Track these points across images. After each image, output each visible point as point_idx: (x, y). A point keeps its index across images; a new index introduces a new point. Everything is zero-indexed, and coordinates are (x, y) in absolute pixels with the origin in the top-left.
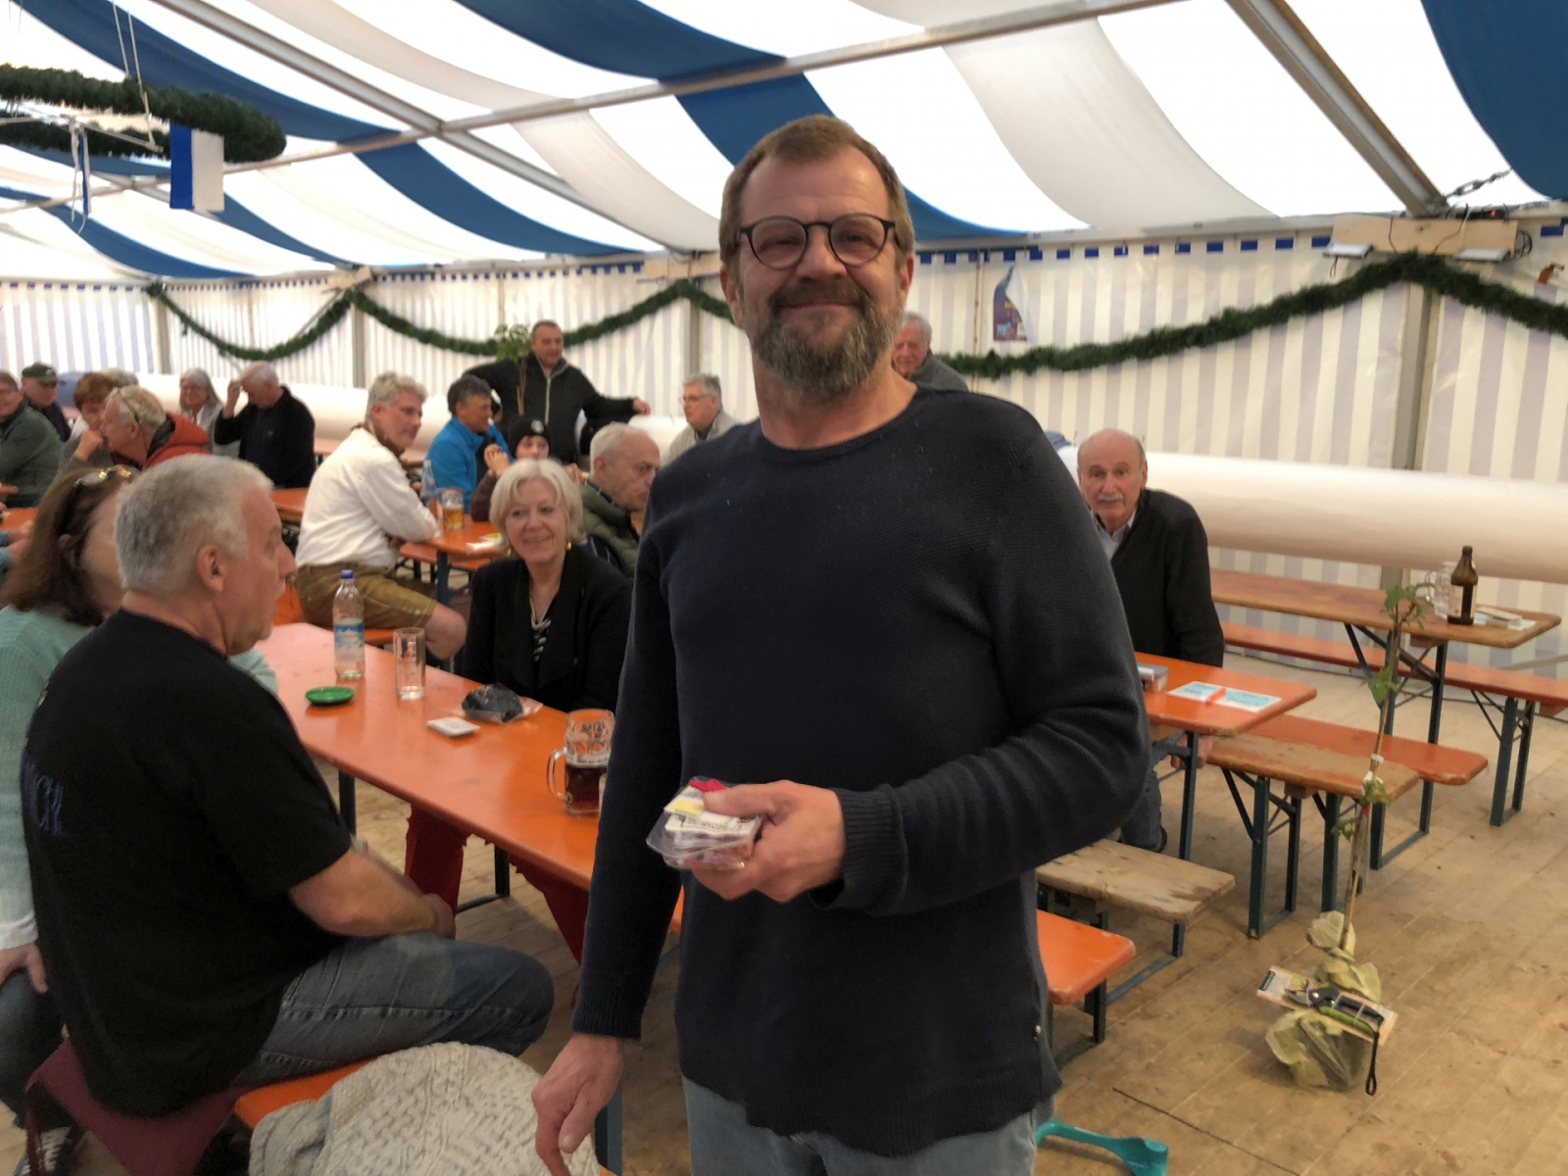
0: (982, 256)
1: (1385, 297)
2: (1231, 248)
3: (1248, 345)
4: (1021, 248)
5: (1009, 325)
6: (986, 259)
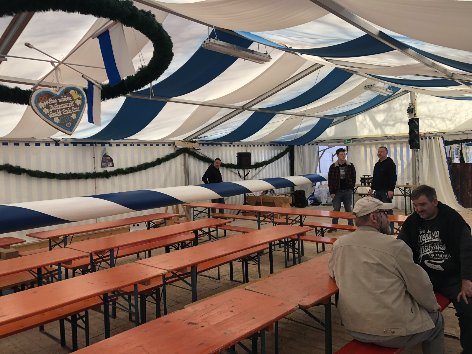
0: (95, 145)
4: (106, 143)
5: (105, 163)
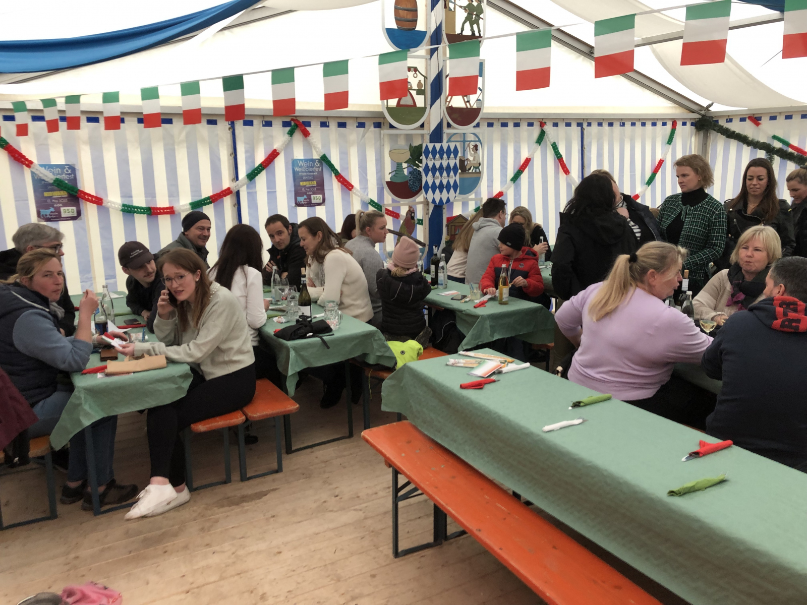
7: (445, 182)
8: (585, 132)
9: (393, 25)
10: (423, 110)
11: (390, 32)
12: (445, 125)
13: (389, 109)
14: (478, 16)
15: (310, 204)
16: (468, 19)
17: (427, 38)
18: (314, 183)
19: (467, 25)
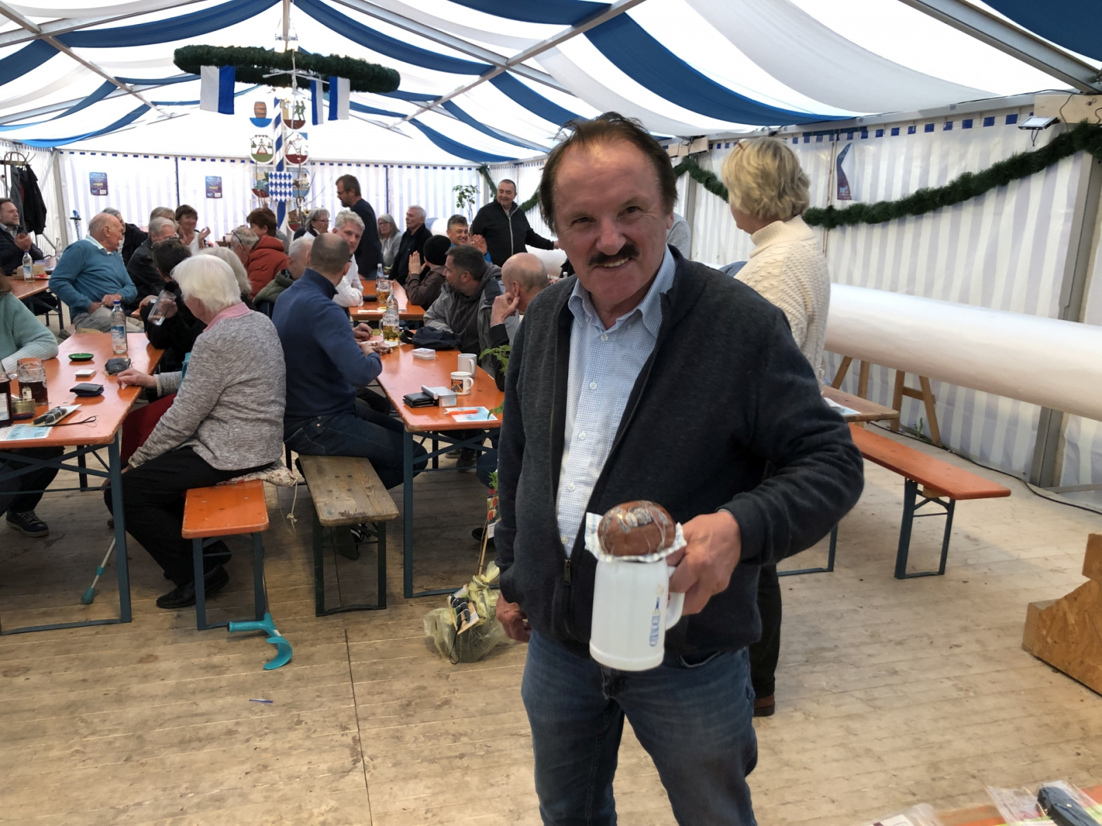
0: (835, 136)
1: (1075, 162)
2: (978, 124)
3: (982, 204)
4: (856, 129)
6: (838, 139)
7: (283, 191)
8: (389, 171)
9: (254, 116)
10: (271, 156)
11: (252, 120)
12: (285, 163)
13: (253, 155)
14: (302, 111)
15: (214, 197)
16: (297, 111)
17: (273, 121)
18: (217, 188)
19: (296, 115)
